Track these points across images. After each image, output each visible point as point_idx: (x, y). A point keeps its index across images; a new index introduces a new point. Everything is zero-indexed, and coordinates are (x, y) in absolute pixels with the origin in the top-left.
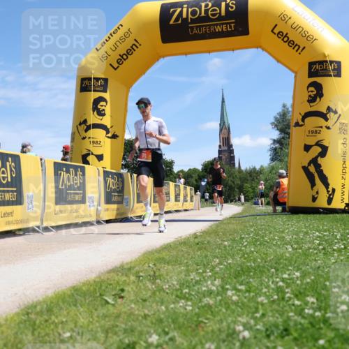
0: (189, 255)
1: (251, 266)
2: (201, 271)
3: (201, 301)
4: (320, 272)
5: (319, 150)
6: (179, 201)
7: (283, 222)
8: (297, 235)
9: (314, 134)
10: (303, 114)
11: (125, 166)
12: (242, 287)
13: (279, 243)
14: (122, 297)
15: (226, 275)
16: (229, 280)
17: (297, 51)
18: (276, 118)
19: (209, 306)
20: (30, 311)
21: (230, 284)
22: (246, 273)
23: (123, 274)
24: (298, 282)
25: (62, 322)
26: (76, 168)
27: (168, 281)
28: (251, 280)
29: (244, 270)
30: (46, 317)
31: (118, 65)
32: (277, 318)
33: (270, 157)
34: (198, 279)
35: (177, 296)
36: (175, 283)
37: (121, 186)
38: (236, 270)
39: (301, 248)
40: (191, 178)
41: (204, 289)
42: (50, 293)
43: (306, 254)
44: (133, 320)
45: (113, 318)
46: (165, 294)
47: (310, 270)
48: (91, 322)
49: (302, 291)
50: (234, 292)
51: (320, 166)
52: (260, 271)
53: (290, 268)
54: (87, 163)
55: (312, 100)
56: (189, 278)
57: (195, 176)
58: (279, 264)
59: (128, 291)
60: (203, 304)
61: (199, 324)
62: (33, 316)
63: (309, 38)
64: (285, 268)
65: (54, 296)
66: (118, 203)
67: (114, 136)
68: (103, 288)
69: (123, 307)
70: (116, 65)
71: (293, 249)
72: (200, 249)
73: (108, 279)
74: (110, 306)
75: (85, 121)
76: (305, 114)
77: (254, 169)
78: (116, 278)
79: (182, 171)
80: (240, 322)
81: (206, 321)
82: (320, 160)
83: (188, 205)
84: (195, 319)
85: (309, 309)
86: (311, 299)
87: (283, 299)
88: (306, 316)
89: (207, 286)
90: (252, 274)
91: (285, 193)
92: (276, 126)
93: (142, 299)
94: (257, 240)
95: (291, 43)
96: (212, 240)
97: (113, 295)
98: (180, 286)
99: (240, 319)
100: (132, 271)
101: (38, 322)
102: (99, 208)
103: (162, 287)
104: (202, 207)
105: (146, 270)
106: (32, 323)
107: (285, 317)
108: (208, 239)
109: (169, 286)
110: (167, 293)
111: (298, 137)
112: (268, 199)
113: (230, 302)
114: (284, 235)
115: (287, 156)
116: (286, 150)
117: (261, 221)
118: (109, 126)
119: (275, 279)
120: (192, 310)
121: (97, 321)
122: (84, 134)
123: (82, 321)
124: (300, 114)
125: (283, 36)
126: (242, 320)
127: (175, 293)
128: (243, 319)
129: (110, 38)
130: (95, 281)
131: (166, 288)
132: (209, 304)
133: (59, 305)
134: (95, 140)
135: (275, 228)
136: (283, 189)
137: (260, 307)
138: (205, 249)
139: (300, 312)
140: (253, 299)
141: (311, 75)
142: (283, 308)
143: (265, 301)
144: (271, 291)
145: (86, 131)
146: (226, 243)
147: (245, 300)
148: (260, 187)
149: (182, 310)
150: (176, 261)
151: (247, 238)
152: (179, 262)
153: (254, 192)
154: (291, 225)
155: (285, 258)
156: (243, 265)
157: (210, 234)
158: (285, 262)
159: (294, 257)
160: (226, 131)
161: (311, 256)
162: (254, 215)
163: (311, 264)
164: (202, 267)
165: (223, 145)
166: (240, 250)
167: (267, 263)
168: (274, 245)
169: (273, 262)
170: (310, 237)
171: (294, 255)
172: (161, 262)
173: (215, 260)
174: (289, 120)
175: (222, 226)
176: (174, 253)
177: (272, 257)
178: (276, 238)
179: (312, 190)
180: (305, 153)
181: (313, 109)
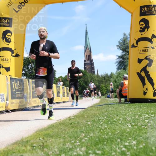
0: (66, 131)
1: (104, 138)
2: (73, 142)
5: (147, 62)
6: (60, 96)
7: (126, 109)
8: (134, 116)
9: (144, 52)
10: (137, 40)
11: (24, 74)
13: (123, 122)
15: (89, 144)
16: (91, 147)
18: (119, 42)
21: (91, 150)
22: (102, 143)
23: (22, 146)
24: (135, 148)
27: (52, 149)
28: (105, 147)
29: (101, 140)
34: (71, 147)
36: (56, 150)
37: (22, 87)
38: (95, 141)
39: (136, 125)
40: (67, 81)
41: (75, 153)
43: (140, 129)
47: (143, 140)
50: (94, 155)
51: (148, 72)
52: (111, 140)
53: (130, 138)
55: (142, 30)
56: (65, 147)
58: (123, 136)
64: (127, 139)
71: (132, 125)
72: (72, 127)
73: (13, 149)
76: (138, 39)
77: (107, 74)
78: (18, 148)
79: (61, 77)
82: (148, 69)
83: (65, 99)
89: (77, 152)
90: (105, 143)
91: (126, 90)
92: (120, 47)
94: (109, 121)
96: (80, 121)
98: (60, 152)
100: (28, 143)
102: (7, 102)
103: (48, 153)
105: (38, 142)
108: (78, 120)
109: (53, 152)
111: (134, 54)
114: (126, 117)
117: (111, 108)
118: (13, 49)
119: (120, 146)
124: (135, 40)
130: (4, 151)
131: (51, 154)
134: (4, 58)
135: (120, 113)
136: (125, 87)
138: (76, 127)
146: (89, 123)
150: (57, 136)
151: (103, 119)
152: (59, 136)
153: (107, 89)
154: (131, 110)
155: (126, 132)
156: (100, 137)
157: (79, 117)
158: (126, 134)
159: (132, 131)
160: (88, 51)
161: (143, 130)
162: (107, 104)
163: (143, 136)
164: (74, 139)
165: (87, 60)
166: (98, 128)
167: (115, 136)
168: (120, 123)
169: (119, 135)
170: (142, 118)
171: (132, 130)
172: (47, 137)
173: (82, 134)
174: (128, 43)
175: (87, 112)
176: (56, 130)
177: (118, 131)
178: (121, 119)
179: (144, 87)
180: (139, 64)
181: (143, 36)
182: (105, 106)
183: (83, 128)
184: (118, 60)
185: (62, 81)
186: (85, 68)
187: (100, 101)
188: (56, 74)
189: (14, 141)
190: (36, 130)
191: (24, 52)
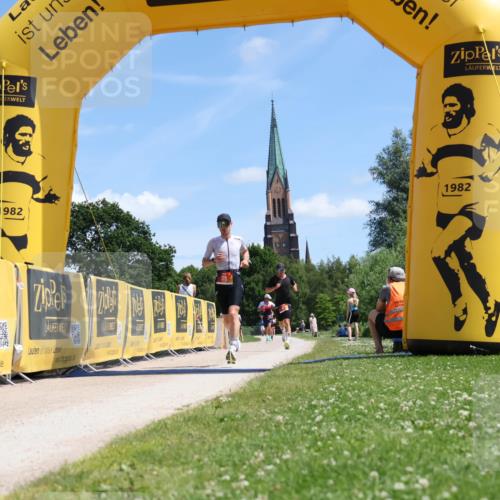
0: (204, 443)
1: (328, 465)
2: (228, 478)
4: (470, 476)
5: (468, 223)
6: (185, 331)
7: (397, 373)
8: (424, 398)
9: (456, 192)
10: (434, 152)
13: (386, 416)
15: (278, 487)
17: (421, 22)
18: (380, 158)
22: (320, 481)
23: (65, 488)
24: (426, 498)
28: (329, 495)
29: (316, 474)
33: (369, 239)
34: (221, 494)
37: (64, 301)
38: (298, 475)
39: (431, 427)
43: (442, 439)
47: (450, 473)
51: (469, 256)
52: (348, 475)
53: (409, 469)
55: (451, 122)
56: (203, 494)
58: (387, 462)
64: (399, 470)
66: (59, 336)
67: (50, 198)
71: (416, 427)
72: (226, 431)
76: (439, 150)
77: (338, 262)
79: (191, 269)
82: (470, 245)
83: (204, 338)
90: (331, 482)
91: (400, 312)
92: (381, 174)
94: (343, 411)
95: (409, 6)
96: (251, 412)
100: (84, 481)
102: (18, 347)
105: (115, 477)
108: (243, 408)
111: (425, 199)
112: (367, 325)
114: (397, 399)
117: (350, 371)
118: (38, 178)
124: (429, 151)
134: (10, 206)
135: (379, 385)
138: (237, 430)
141: (449, 71)
146: (280, 418)
148: (351, 300)
150: (176, 458)
151: (322, 406)
152: (182, 460)
153: (337, 310)
154: (413, 378)
155: (398, 448)
156: (312, 463)
157: (248, 398)
158: (398, 456)
159: (418, 446)
160: (279, 185)
161: (452, 442)
162: (336, 359)
163: (452, 460)
164: (229, 468)
165: (275, 216)
166: (308, 432)
167: (363, 460)
168: (377, 420)
169: (375, 457)
170: (450, 404)
171: (418, 441)
172: (146, 461)
173: (256, 453)
174: (407, 163)
175: (273, 382)
176: (173, 440)
177: (373, 446)
178: (382, 405)
179: (455, 305)
181: (454, 141)
182: (331, 363)
183: (261, 435)
184: (373, 216)
186: (267, 241)
187: (315, 348)
190: (108, 439)
191: (72, 188)
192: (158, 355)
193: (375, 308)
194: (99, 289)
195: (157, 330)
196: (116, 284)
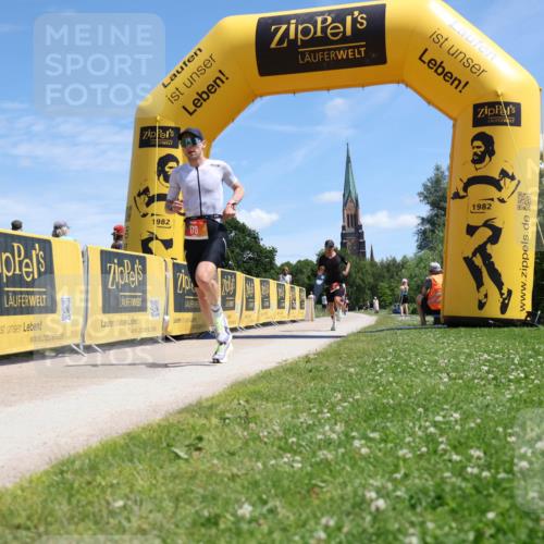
0: (298, 386)
1: (387, 403)
2: (315, 411)
3: (314, 454)
4: (490, 412)
5: (489, 233)
6: (284, 308)
7: (436, 340)
8: (456, 357)
9: (481, 210)
10: (465, 181)
12: (375, 435)
13: (429, 370)
14: (199, 449)
15: (352, 418)
16: (357, 425)
17: (456, 87)
18: (425, 186)
19: (326, 463)
20: (65, 468)
21: (357, 430)
22: (382, 414)
23: (200, 415)
24: (458, 427)
25: (112, 486)
26: (133, 259)
27: (267, 426)
28: (389, 424)
29: (378, 409)
30: (88, 478)
31: (194, 108)
32: (426, 480)
33: (416, 244)
34: (311, 422)
35: (280, 448)
36: (277, 428)
38: (366, 410)
39: (461, 378)
40: (301, 274)
41: (319, 437)
42: (95, 443)
43: (469, 387)
44: (216, 483)
45: (186, 480)
46: (263, 445)
47: (475, 410)
48: (154, 485)
49: (463, 440)
50: (363, 442)
51: (490, 256)
52: (401, 410)
53: (445, 407)
54: (150, 251)
55: (478, 160)
56: (298, 422)
57: (307, 272)
58: (429, 401)
59: (209, 440)
60: (318, 459)
61: (311, 489)
62: (69, 476)
63: (475, 69)
64: (439, 407)
65: (100, 447)
66: (195, 310)
68: (172, 435)
69: (201, 463)
70: (191, 108)
71: (450, 378)
72: (313, 379)
73: (179, 422)
74: (181, 461)
75: (146, 191)
76: (469, 179)
77: (394, 260)
78: (191, 421)
79: (288, 264)
80: (372, 485)
81: (323, 485)
82: (490, 249)
83: (297, 314)
84: (306, 481)
85: (473, 467)
86: (476, 453)
87: (435, 452)
88: (468, 477)
89: (324, 434)
91: (439, 297)
92: (426, 197)
93: (228, 452)
94: (397, 366)
95: (447, 76)
96: (331, 366)
97: (187, 446)
98: (285, 433)
99: (371, 481)
100: (214, 411)
101: (76, 485)
102: (167, 318)
103: (258, 434)
104: (317, 317)
105: (235, 409)
106: (67, 486)
107: (438, 480)
109: (269, 433)
110: (266, 443)
111: (458, 214)
113: (357, 456)
114: (436, 358)
115: (442, 242)
116: (441, 234)
117: (403, 338)
119: (423, 423)
120: (301, 469)
121: (163, 484)
122: (144, 209)
123: (141, 483)
124: (461, 180)
125: (436, 66)
126: (375, 484)
127: (277, 443)
128: (377, 482)
129: (182, 68)
130: (159, 426)
131: (264, 436)
132: (327, 459)
133: (107, 460)
134: (161, 218)
135: (424, 349)
136: (436, 291)
137: (401, 463)
138: (321, 378)
139: (460, 472)
140: (392, 452)
141: (477, 122)
142: (435, 466)
143: (409, 455)
144: (417, 440)
145: (148, 204)
146: (352, 370)
147: (380, 454)
148: (403, 287)
149: (287, 469)
150: (279, 397)
151: (383, 362)
152: (283, 398)
153: (393, 295)
154: (448, 343)
155: (437, 392)
156: (376, 402)
157: (329, 356)
158: (437, 398)
159: (452, 390)
160: (352, 204)
161: (476, 388)
162: (393, 329)
163: (476, 401)
164: (316, 404)
165: (349, 227)
166: (373, 380)
167: (412, 400)
168: (422, 372)
169: (421, 398)
170: (475, 362)
171: (451, 388)
172: (256, 398)
173: (335, 395)
174: (445, 189)
175: (347, 345)
176: (276, 384)
177: (419, 391)
178: (426, 362)
179: (479, 292)
180: (468, 237)
181: (479, 173)
182: (388, 332)
184: (420, 227)
185: (291, 274)
186: (343, 244)
187: (376, 321)
188: (276, 258)
189: (182, 406)
192: (265, 325)
193: (421, 292)
194: (223, 277)
195: (263, 307)
196: (235, 275)
